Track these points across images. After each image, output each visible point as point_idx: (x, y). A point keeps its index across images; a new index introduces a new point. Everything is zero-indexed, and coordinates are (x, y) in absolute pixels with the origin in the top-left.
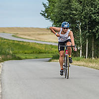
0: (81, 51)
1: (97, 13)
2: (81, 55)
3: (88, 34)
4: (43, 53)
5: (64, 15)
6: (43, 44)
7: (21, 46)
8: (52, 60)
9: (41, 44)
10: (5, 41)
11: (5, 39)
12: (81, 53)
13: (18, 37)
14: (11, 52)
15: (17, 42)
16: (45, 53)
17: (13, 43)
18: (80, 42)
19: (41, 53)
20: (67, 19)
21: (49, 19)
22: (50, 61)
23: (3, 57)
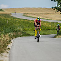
4: (50, 30)
6: (50, 22)
7: (31, 24)
9: (48, 22)
10: (17, 20)
11: (16, 18)
13: (28, 17)
14: (21, 30)
15: (27, 21)
16: (52, 30)
17: (24, 22)
19: (48, 30)
23: (15, 34)
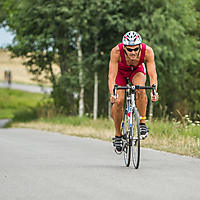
0: (81, 102)
1: (120, 11)
2: (81, 112)
3: (98, 62)
5: (42, 16)
8: (14, 125)
12: (81, 106)
18: (78, 81)
20: (48, 26)
21: (4, 26)
22: (7, 126)
